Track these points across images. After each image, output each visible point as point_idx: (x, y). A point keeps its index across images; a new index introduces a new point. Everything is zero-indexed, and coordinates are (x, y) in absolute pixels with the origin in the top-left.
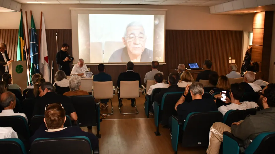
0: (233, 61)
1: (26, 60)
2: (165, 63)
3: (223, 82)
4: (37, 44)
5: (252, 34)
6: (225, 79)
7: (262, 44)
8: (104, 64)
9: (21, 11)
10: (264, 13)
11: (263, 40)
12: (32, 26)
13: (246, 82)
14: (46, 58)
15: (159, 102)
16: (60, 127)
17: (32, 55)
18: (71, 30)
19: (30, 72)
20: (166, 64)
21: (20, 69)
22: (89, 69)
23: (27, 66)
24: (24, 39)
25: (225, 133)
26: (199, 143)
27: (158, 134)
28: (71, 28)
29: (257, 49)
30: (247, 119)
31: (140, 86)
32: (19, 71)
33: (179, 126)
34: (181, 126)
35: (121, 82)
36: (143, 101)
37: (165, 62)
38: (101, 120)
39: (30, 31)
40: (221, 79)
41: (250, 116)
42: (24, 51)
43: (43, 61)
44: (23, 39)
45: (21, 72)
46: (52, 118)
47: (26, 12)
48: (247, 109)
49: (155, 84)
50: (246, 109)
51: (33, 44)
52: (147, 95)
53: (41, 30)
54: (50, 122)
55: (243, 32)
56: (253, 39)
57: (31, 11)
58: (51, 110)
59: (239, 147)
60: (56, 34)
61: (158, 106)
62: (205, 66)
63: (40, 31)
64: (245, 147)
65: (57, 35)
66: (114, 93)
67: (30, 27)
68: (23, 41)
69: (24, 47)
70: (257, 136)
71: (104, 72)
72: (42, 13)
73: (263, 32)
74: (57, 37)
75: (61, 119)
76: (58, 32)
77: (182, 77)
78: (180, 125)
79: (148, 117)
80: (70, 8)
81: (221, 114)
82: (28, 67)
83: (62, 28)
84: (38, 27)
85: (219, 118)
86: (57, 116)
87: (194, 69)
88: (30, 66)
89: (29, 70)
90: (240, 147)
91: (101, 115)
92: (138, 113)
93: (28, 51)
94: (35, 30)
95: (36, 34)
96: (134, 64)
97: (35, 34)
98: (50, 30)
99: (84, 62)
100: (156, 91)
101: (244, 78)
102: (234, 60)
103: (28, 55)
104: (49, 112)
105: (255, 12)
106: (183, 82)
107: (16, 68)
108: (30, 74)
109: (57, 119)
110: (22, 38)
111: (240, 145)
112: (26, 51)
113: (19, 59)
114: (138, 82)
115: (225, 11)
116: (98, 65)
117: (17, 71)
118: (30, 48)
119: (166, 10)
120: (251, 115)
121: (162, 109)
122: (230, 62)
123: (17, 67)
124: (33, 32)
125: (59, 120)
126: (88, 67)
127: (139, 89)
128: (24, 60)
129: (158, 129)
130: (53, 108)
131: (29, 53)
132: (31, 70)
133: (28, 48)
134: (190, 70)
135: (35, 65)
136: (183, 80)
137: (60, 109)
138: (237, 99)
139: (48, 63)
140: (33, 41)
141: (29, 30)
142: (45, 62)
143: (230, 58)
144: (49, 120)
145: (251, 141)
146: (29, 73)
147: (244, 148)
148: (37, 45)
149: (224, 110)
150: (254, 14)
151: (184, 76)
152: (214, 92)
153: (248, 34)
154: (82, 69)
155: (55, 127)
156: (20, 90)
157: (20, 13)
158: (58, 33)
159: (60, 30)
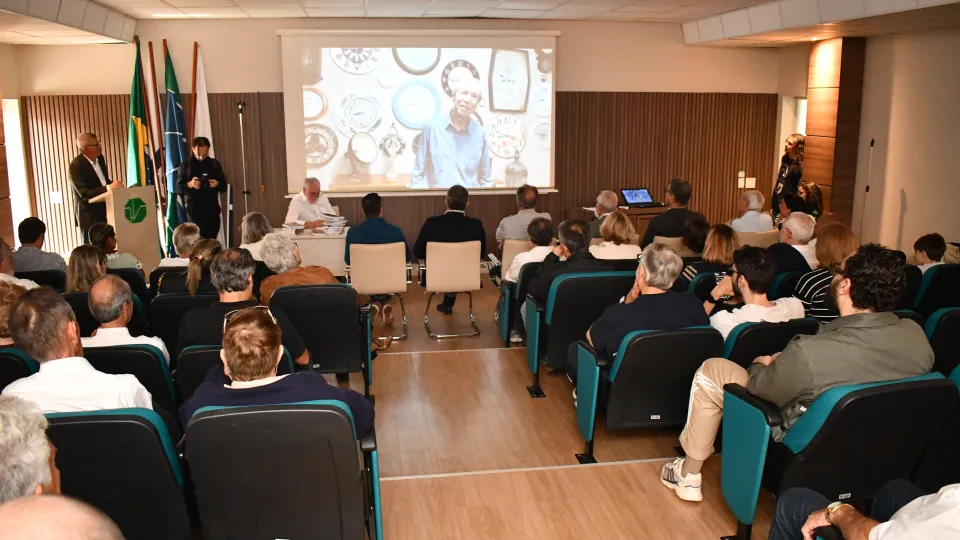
0: (751, 183)
1: (153, 183)
2: (556, 188)
3: (720, 243)
4: (183, 136)
5: (803, 104)
6: (726, 233)
7: (834, 135)
8: (380, 195)
9: (137, 40)
10: (839, 42)
11: (835, 121)
12: (169, 85)
13: (789, 242)
15: (541, 301)
16: (266, 374)
17: (170, 169)
18: (281, 94)
19: (167, 218)
20: (557, 191)
21: (136, 210)
22: (337, 208)
23: (157, 202)
24: (146, 122)
25: (729, 388)
26: (653, 417)
27: (536, 392)
28: (282, 89)
29: (819, 146)
30: (792, 346)
31: (484, 257)
32: (134, 218)
33: (598, 368)
34: (605, 370)
35: (430, 245)
36: (494, 299)
37: (553, 185)
38: (374, 355)
39: (162, 99)
40: (715, 232)
41: (799, 338)
42: (147, 157)
44: (142, 123)
45: (139, 219)
46: (245, 350)
47: (150, 44)
48: (791, 321)
49: (529, 249)
50: (786, 320)
51: (173, 137)
52: (504, 282)
53: (196, 95)
54: (239, 361)
55: (779, 96)
56: (808, 117)
57: (165, 41)
58: (240, 327)
59: (768, 427)
60: (240, 107)
61: (538, 314)
62: (670, 197)
63: (192, 98)
64: (786, 425)
65: (241, 111)
66: (409, 277)
67: (162, 89)
68: (142, 128)
69: (148, 146)
70: (821, 395)
71: (381, 215)
72: (196, 45)
73: (837, 100)
74: (241, 115)
75: (268, 353)
76: (243, 101)
77: (606, 230)
78: (601, 368)
79: (508, 346)
80: (280, 32)
81: (717, 334)
82: (159, 204)
83: (255, 91)
84: (185, 88)
85: (713, 346)
86: (258, 343)
87: (637, 205)
88: (164, 200)
89: (164, 214)
90: (772, 425)
91: (373, 340)
92: (479, 334)
93: (159, 156)
94: (178, 97)
95: (180, 106)
96: (470, 193)
97: (177, 107)
98: (221, 95)
99: (323, 188)
100: (529, 270)
101: (783, 230)
102: (754, 179)
103: (160, 170)
104: (236, 331)
105: (814, 39)
106: (607, 243)
107: (127, 206)
108: (167, 224)
109: (257, 351)
110: (139, 120)
111: (770, 420)
112: (152, 157)
113: (132, 180)
114: (477, 244)
115: (728, 35)
116: (364, 195)
117: (128, 215)
118: (164, 149)
119: (558, 33)
120: (802, 336)
121: (548, 321)
122: (741, 184)
123: (129, 204)
124: (171, 101)
125: (264, 354)
126: (333, 201)
127: (482, 266)
128: (147, 184)
129: (537, 377)
130: (246, 319)
131: (161, 163)
132: (168, 214)
133: (157, 149)
134: (627, 208)
135: (179, 199)
136: (608, 240)
137: (265, 323)
138: (761, 293)
140: (172, 128)
141: (161, 95)
143: (741, 174)
144: (237, 353)
145: (803, 409)
146: (162, 222)
147: (783, 429)
148: (185, 140)
149: (725, 323)
150: (811, 47)
151: (611, 228)
152: (696, 271)
153: (792, 103)
154: (315, 207)
155: (253, 375)
156: (141, 270)
157: (133, 47)
158: (244, 104)
159: (249, 94)
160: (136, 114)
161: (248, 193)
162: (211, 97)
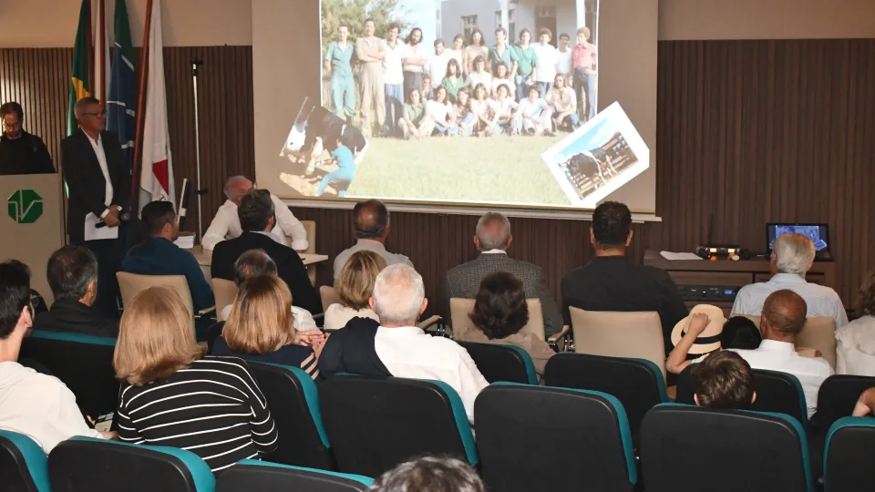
2: (657, 215)
4: (127, 107)
14: (159, 169)
18: (248, 50)
20: (659, 219)
21: (26, 206)
24: (89, 86)
37: (654, 210)
43: (147, 180)
44: (85, 86)
53: (148, 49)
60: (195, 67)
63: (140, 56)
65: (196, 73)
68: (84, 94)
74: (195, 78)
83: (221, 43)
84: (138, 42)
94: (130, 51)
95: (131, 66)
98: (180, 48)
110: (81, 83)
117: (12, 212)
123: (15, 197)
139: (167, 191)
141: (111, 49)
142: (157, 182)
148: (129, 112)
159: (213, 48)
160: (77, 76)
161: (201, 192)
162: (167, 52)
